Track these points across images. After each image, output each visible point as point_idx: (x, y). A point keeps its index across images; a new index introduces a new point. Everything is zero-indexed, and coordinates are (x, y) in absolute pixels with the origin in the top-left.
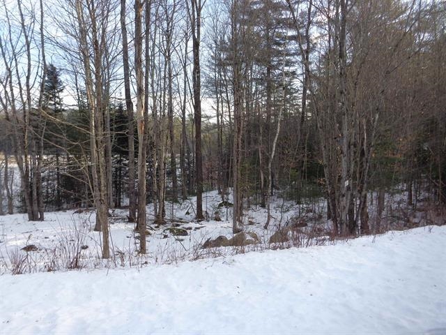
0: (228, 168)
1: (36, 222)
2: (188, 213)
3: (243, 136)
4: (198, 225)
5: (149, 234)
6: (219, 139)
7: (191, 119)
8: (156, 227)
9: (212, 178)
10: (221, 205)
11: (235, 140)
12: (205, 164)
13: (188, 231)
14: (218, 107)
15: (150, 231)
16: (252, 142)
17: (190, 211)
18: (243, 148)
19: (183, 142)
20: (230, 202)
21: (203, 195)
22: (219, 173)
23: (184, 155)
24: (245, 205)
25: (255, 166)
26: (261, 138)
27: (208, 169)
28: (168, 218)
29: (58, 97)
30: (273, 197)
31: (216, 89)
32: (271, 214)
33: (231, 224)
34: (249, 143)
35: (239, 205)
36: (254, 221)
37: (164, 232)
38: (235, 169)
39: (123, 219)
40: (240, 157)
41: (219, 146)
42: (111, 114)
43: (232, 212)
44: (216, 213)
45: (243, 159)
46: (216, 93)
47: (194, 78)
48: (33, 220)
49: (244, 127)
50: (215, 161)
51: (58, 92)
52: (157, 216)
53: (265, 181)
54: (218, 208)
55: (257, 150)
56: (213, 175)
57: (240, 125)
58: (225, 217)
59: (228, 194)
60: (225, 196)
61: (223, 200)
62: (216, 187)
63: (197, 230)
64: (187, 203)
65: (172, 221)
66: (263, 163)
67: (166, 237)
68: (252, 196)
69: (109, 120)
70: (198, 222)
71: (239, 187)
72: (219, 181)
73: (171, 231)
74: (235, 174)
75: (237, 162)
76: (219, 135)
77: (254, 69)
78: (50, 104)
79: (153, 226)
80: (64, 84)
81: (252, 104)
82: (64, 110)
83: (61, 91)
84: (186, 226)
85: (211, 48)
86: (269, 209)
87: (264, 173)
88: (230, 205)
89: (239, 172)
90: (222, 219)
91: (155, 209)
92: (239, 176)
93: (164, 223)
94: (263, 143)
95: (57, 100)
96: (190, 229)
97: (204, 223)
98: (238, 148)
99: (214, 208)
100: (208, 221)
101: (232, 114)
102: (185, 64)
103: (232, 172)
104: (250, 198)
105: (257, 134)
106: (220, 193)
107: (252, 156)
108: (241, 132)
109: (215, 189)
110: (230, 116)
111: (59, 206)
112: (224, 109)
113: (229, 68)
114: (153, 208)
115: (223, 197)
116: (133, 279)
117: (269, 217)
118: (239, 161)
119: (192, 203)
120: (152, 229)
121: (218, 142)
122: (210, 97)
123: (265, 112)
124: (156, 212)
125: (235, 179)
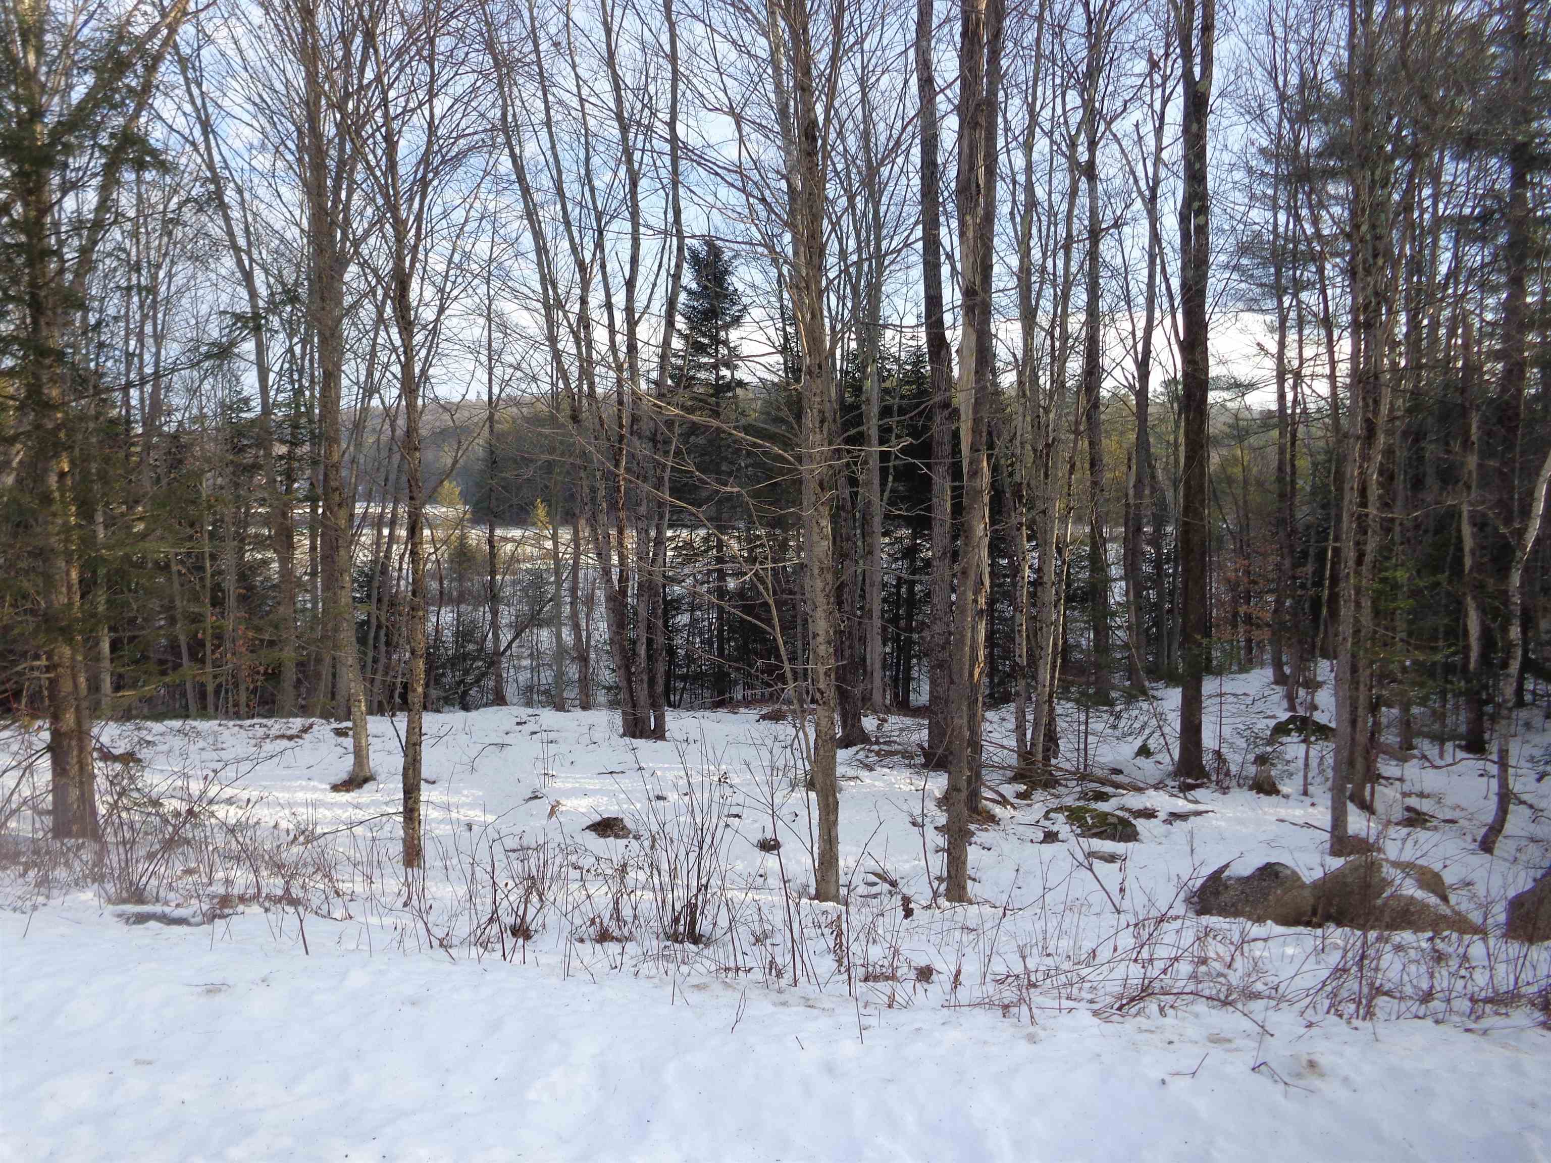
0: (1319, 584)
1: (638, 742)
2: (1144, 751)
3: (1389, 452)
4: (1181, 805)
5: (992, 819)
6: (1281, 469)
7: (1173, 397)
8: (1019, 796)
9: (1248, 619)
10: (1281, 729)
11: (1352, 471)
12: (1221, 567)
13: (1141, 824)
14: (1282, 345)
15: (998, 810)
16: (1431, 480)
17: (1152, 744)
18: (1386, 505)
19: (1139, 481)
20: (1320, 717)
21: (1209, 686)
22: (1279, 602)
23: (1139, 529)
24: (1390, 738)
25: (1443, 578)
26: (1472, 461)
27: (1233, 586)
28: (1067, 766)
29: (726, 343)
30: (1523, 714)
31: (1278, 273)
32: (1516, 786)
33: (1322, 815)
34: (1417, 483)
35: (1362, 738)
36: (1425, 806)
37: (1046, 817)
38: (1347, 590)
39: (907, 755)
40: (1372, 545)
41: (1282, 496)
42: (886, 391)
43: (1330, 760)
44: (1261, 760)
45: (1385, 552)
46: (1278, 291)
47: (1185, 236)
48: (634, 736)
49: (1392, 419)
50: (1264, 555)
51: (727, 327)
52: (1025, 755)
53: (1488, 641)
54: (1270, 742)
55: (1453, 514)
56: (1252, 607)
57: (1376, 412)
58: (1299, 779)
59: (1313, 685)
60: (1302, 692)
61: (1292, 708)
62: (1267, 657)
63: (1178, 823)
64: (1141, 710)
65: (1083, 776)
66: (1478, 567)
67: (1051, 837)
68: (1423, 701)
69: (875, 410)
70: (1186, 788)
71: (1362, 664)
72: (1279, 631)
73: (1075, 816)
74: (1346, 611)
75: (1359, 561)
76: (1282, 451)
77: (1446, 178)
78: (700, 367)
79: (1009, 790)
80: (745, 300)
81: (1435, 324)
82: (741, 384)
83: (736, 321)
84: (1135, 801)
85: (1260, 116)
86: (1503, 764)
87: (1483, 610)
88: (1323, 731)
89: (1366, 603)
90: (1285, 789)
91: (1020, 729)
92: (1366, 620)
93: (1050, 783)
94: (1484, 484)
95: (723, 351)
96: (1149, 814)
97: (1205, 796)
98: (1364, 504)
99: (1253, 739)
100: (1225, 790)
101: (1344, 368)
102: (1153, 190)
103: (1334, 598)
104: (1415, 710)
105: (1457, 447)
106: (1280, 679)
107: (1429, 539)
108: (1381, 440)
109: (1262, 664)
110: (1332, 377)
111: (721, 693)
112: (1308, 352)
113: (1337, 188)
114: (1011, 724)
115: (1291, 699)
116: (830, 1069)
117: (1505, 798)
118: (1368, 558)
119: (1160, 716)
120: (1003, 801)
121: (1280, 480)
122: (1252, 306)
123: (1496, 356)
124: (1021, 739)
125: (1345, 629)
